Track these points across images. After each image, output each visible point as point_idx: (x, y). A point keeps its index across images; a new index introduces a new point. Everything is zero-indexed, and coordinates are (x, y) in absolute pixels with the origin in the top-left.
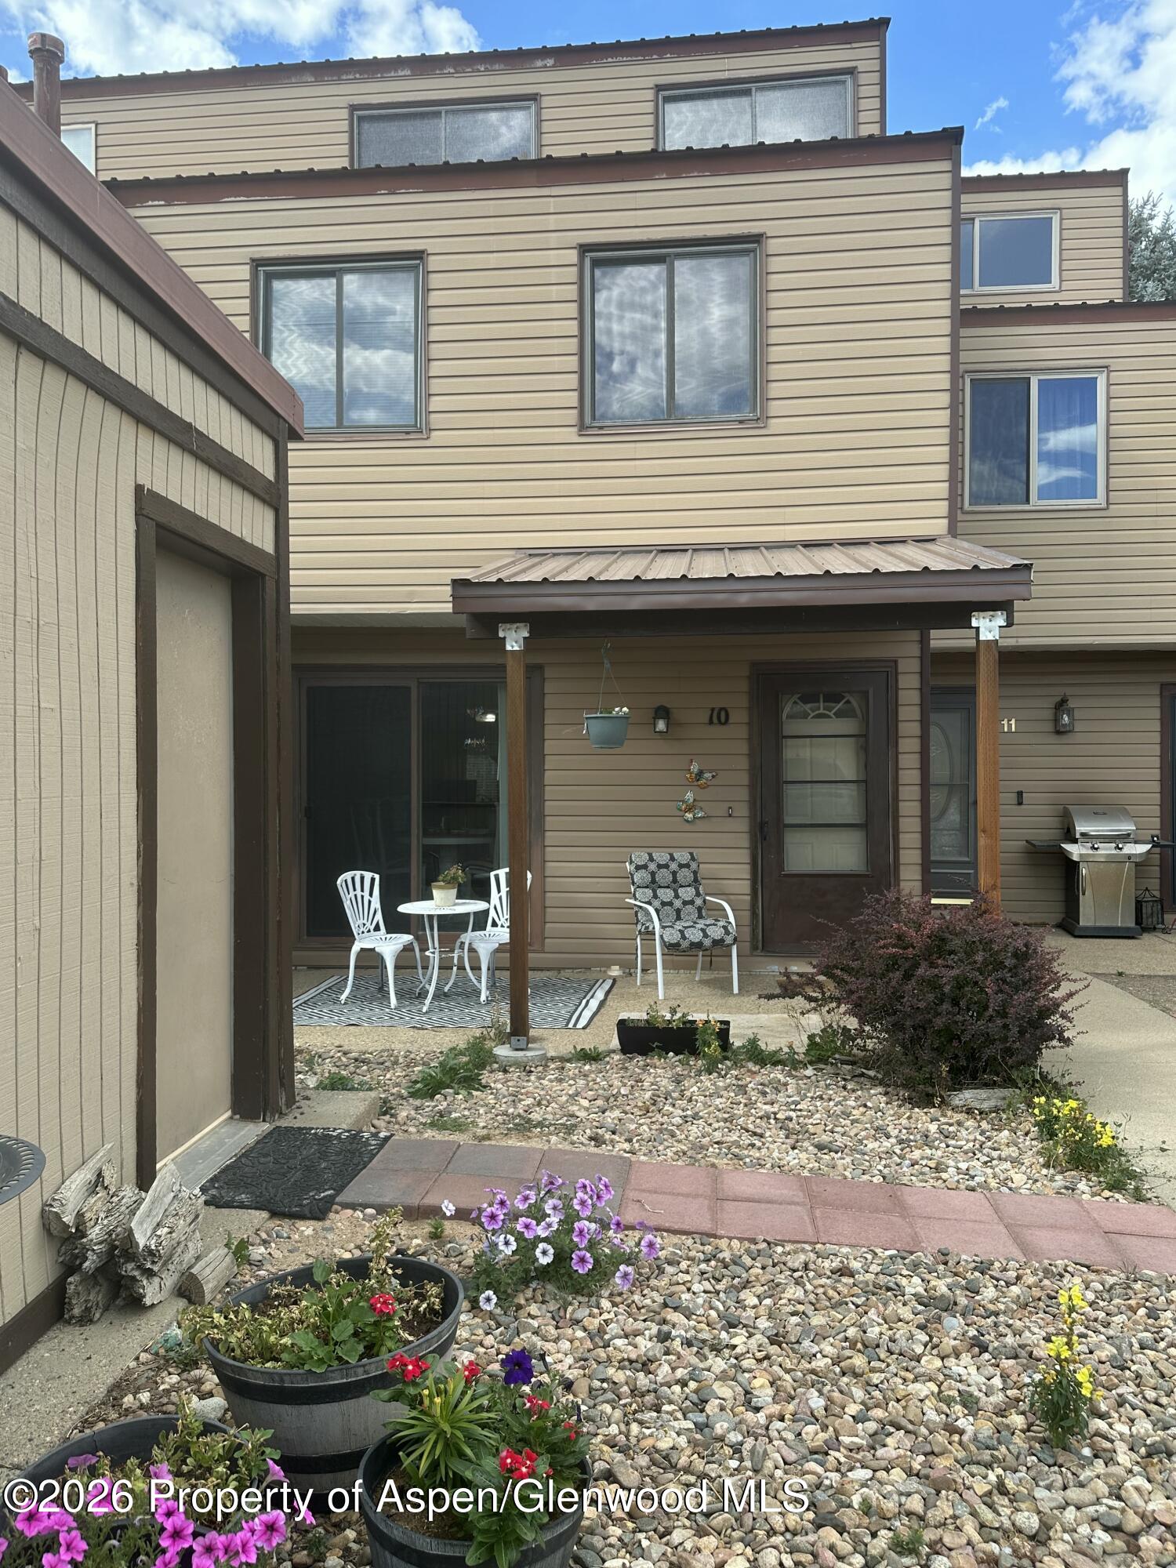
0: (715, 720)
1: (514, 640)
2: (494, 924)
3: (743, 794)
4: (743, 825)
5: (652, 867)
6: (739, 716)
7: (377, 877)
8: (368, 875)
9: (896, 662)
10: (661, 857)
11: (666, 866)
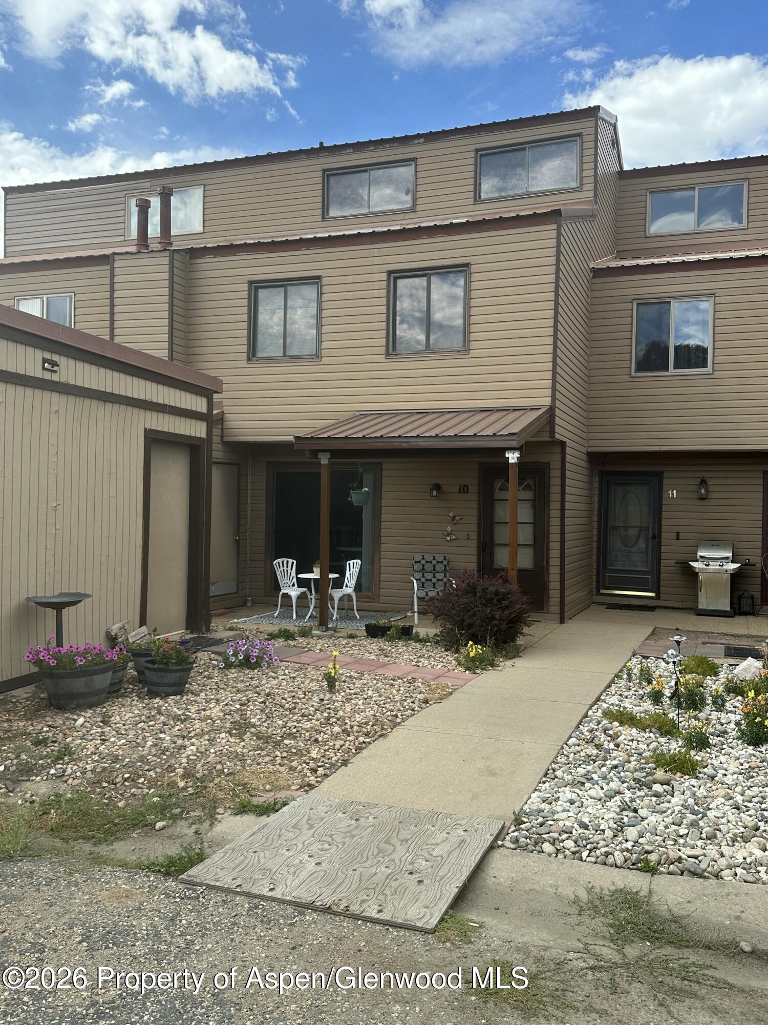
0: (462, 491)
1: (324, 460)
2: (347, 586)
3: (474, 528)
4: (473, 543)
5: (423, 562)
6: (473, 489)
7: (295, 562)
8: (290, 561)
9: (549, 463)
10: (429, 557)
11: (431, 562)
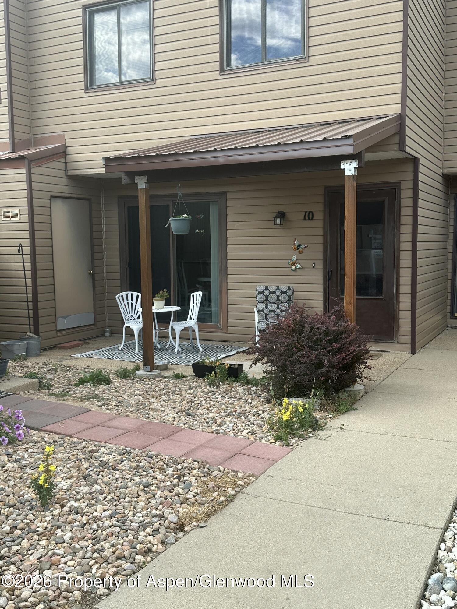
0: (307, 218)
1: (141, 184)
2: (191, 318)
3: (320, 256)
4: (319, 272)
5: (267, 293)
6: (319, 216)
7: (140, 295)
8: (135, 294)
9: (400, 183)
10: (272, 288)
11: (274, 293)
